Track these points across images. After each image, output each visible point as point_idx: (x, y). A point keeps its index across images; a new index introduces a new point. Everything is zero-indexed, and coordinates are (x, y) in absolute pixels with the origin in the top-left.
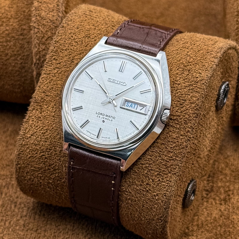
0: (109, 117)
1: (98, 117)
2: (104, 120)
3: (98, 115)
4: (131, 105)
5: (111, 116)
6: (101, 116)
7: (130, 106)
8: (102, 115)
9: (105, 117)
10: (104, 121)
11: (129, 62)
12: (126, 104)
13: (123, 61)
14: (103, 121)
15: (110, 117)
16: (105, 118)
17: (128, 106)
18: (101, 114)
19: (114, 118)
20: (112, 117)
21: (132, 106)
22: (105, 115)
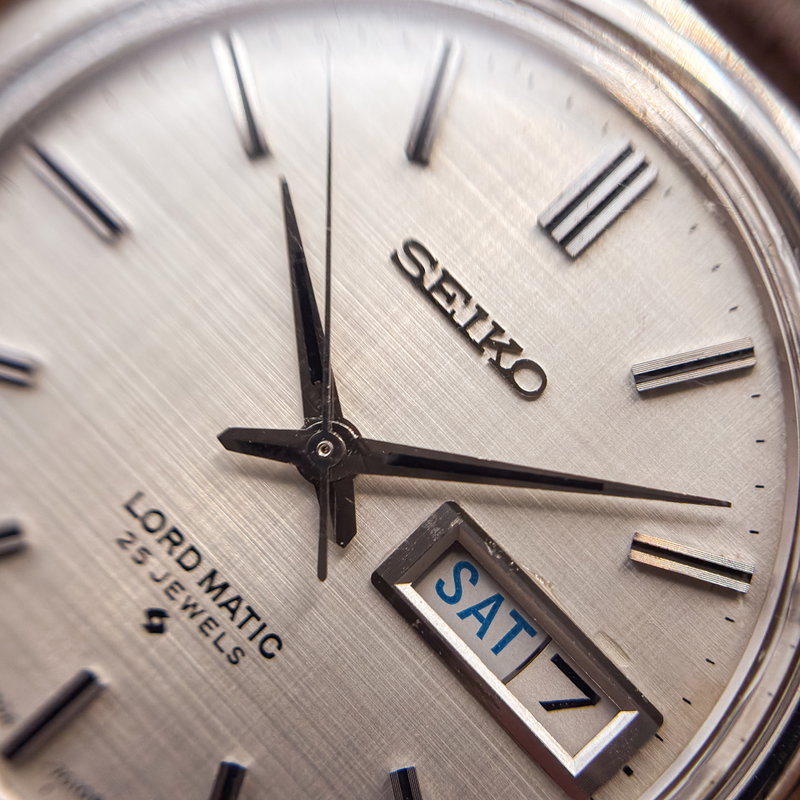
0: (231, 607)
1: (133, 549)
2: (174, 608)
3: (136, 526)
4: (485, 612)
5: (253, 614)
6: (162, 560)
7: (474, 611)
8: (179, 551)
9: (190, 580)
10: (161, 614)
11: (683, 189)
12: (446, 573)
13: (628, 152)
14: (152, 613)
15: (242, 615)
16: (181, 598)
17: (450, 591)
18: (174, 538)
19: (269, 643)
20: (253, 625)
21: (486, 623)
22: (202, 572)
